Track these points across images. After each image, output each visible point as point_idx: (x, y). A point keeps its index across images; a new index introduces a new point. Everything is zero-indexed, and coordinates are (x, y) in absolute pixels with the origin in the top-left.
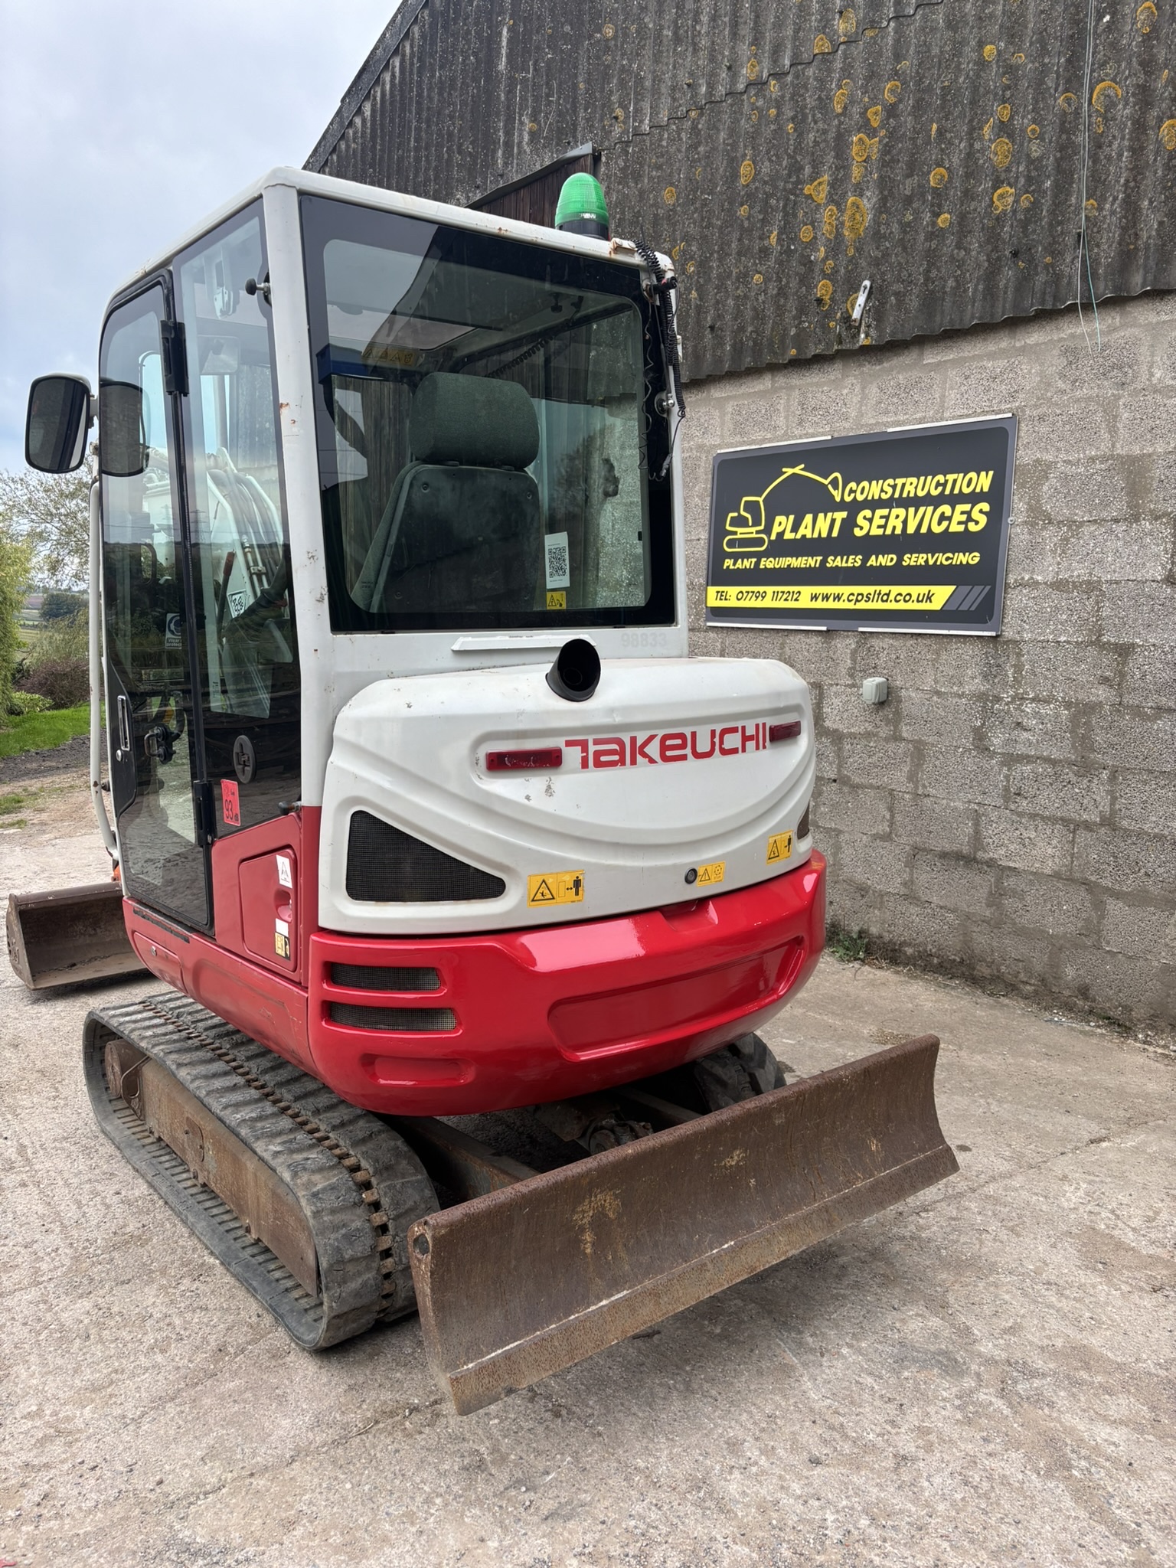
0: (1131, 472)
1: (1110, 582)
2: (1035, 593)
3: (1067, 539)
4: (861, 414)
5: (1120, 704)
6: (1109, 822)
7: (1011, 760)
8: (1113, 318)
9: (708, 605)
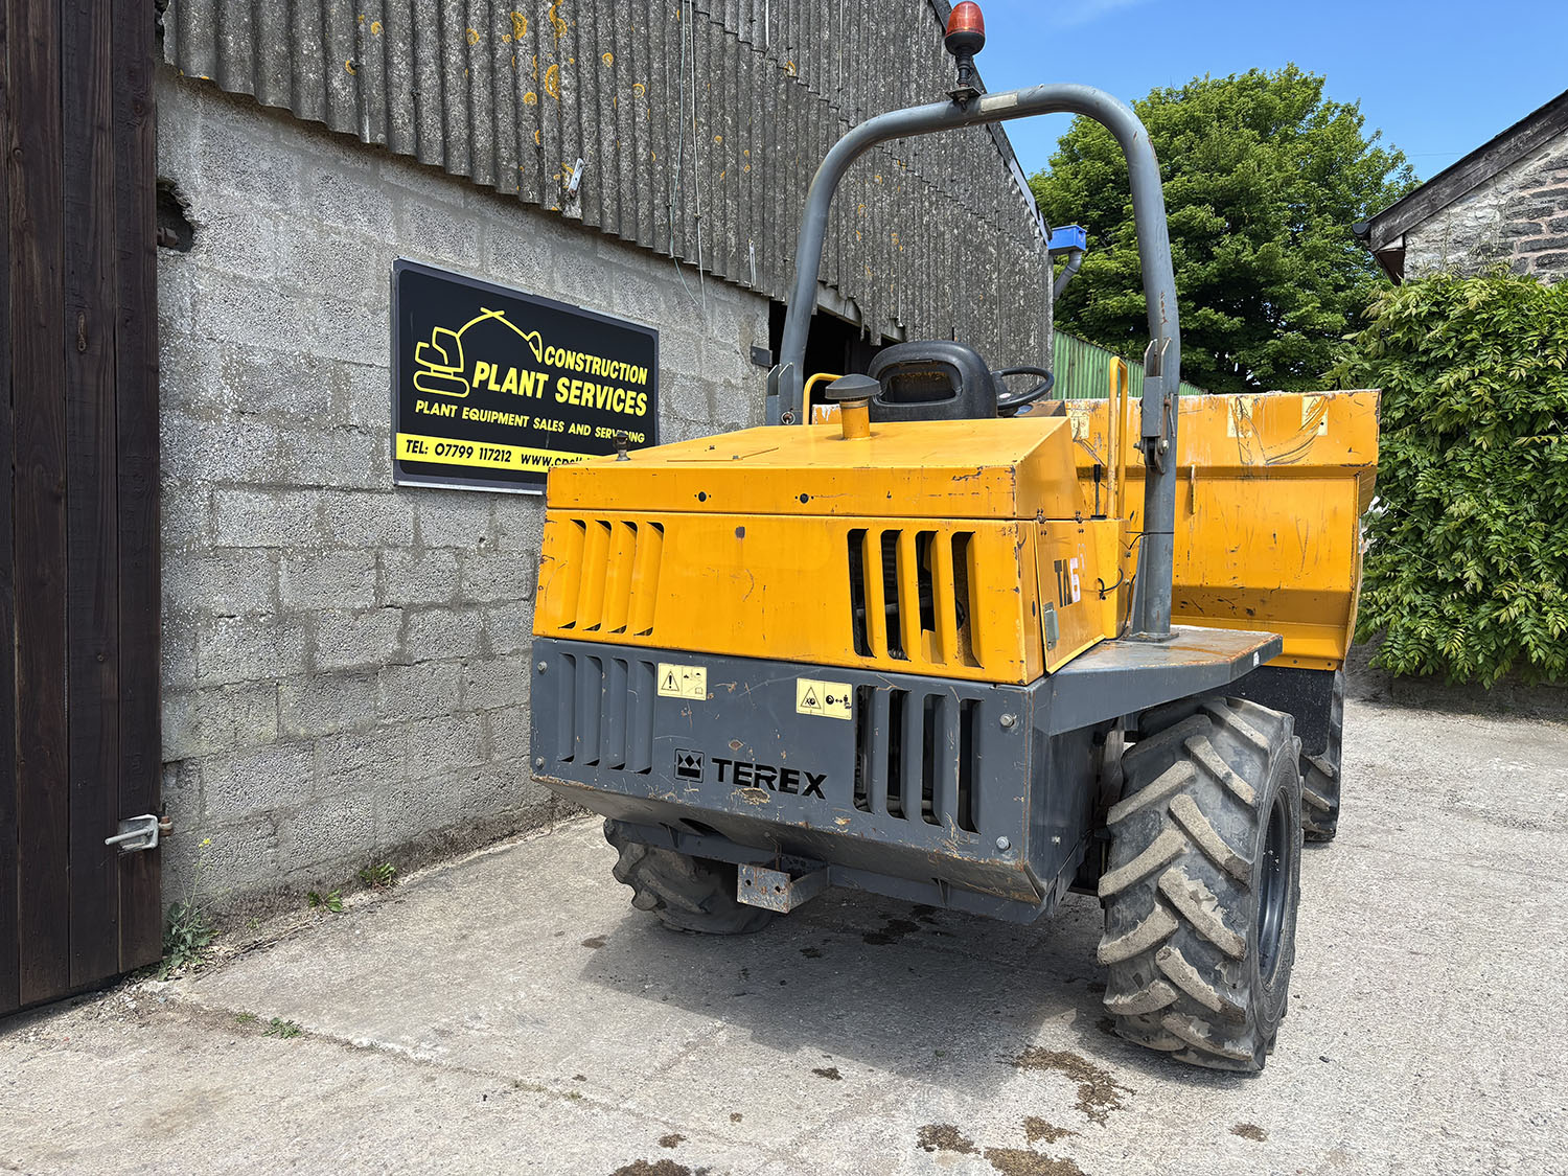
4: (553, 281)
9: (398, 458)
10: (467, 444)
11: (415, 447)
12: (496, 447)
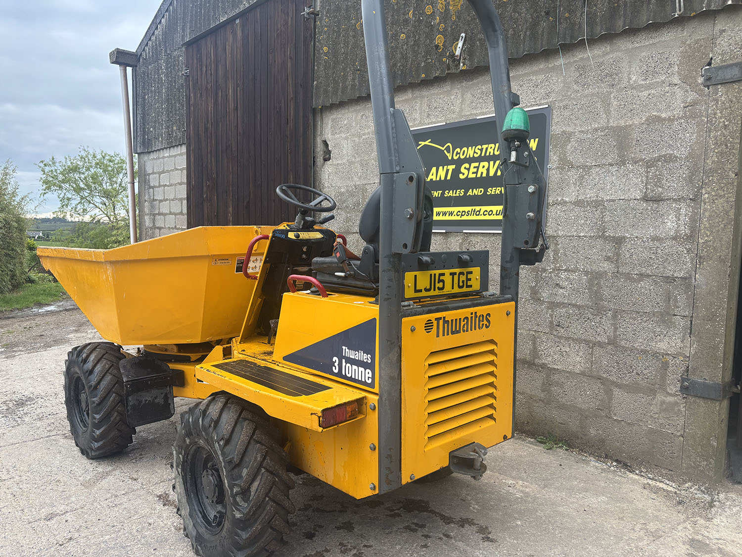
0: (619, 136)
1: (610, 201)
2: (565, 208)
3: (583, 177)
4: (462, 110)
5: (618, 272)
6: (613, 342)
7: (553, 305)
8: (606, 47)
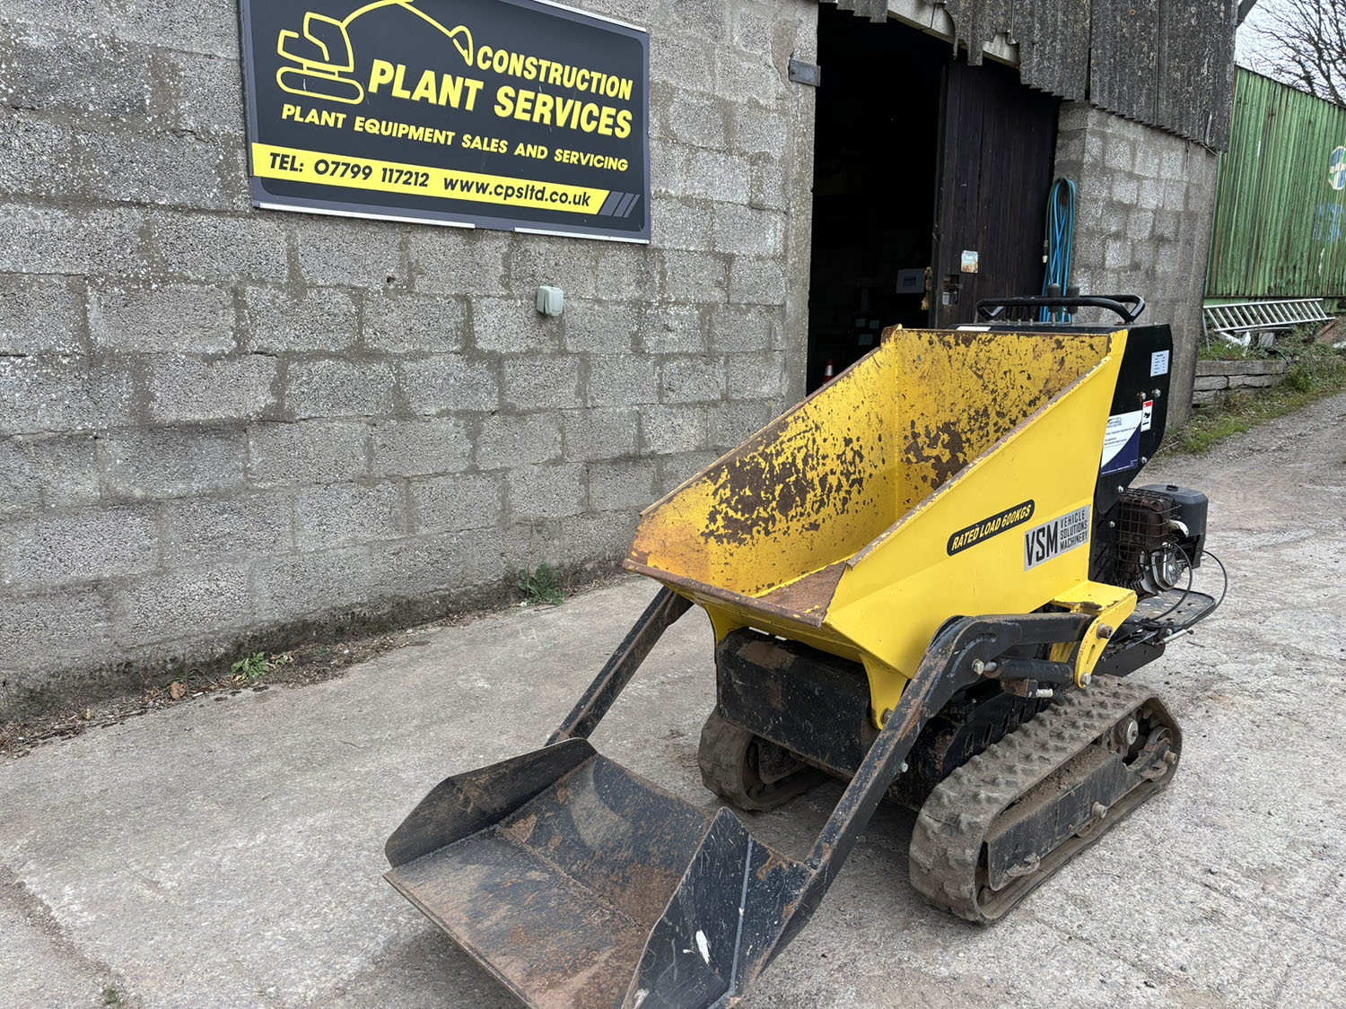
0: (725, 113)
1: (718, 202)
2: (670, 206)
3: (689, 160)
5: (728, 302)
7: (663, 359)
9: (257, 173)
10: (363, 162)
11: (283, 162)
12: (405, 167)
